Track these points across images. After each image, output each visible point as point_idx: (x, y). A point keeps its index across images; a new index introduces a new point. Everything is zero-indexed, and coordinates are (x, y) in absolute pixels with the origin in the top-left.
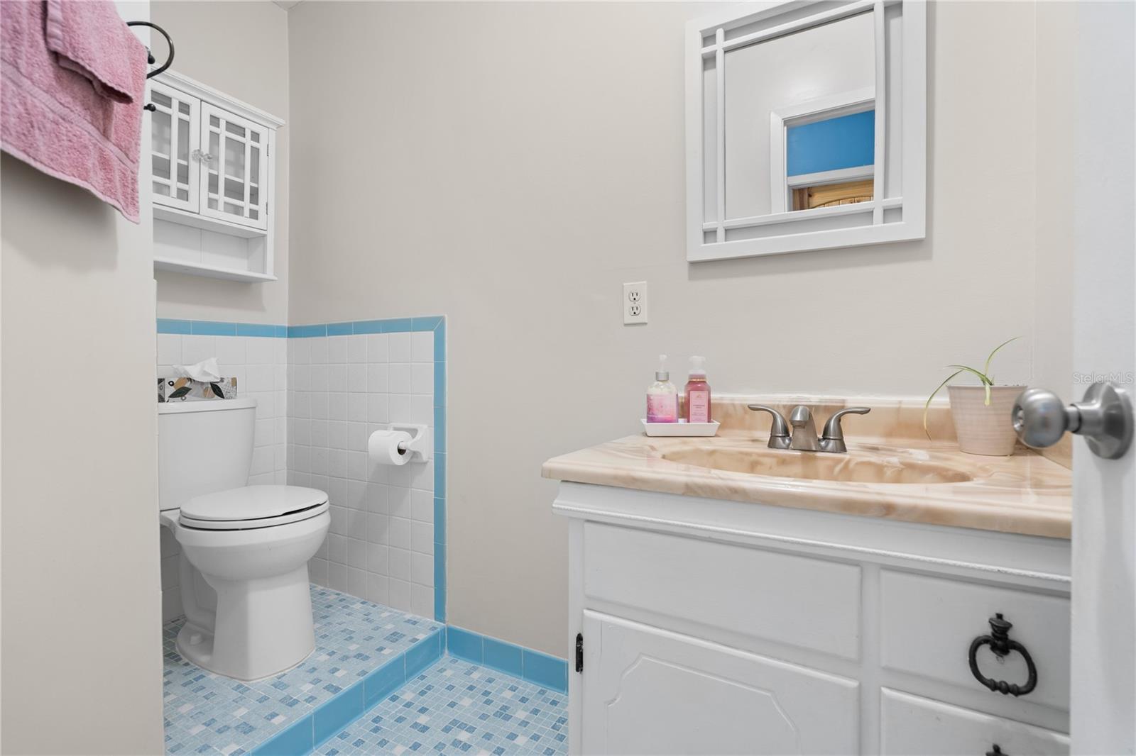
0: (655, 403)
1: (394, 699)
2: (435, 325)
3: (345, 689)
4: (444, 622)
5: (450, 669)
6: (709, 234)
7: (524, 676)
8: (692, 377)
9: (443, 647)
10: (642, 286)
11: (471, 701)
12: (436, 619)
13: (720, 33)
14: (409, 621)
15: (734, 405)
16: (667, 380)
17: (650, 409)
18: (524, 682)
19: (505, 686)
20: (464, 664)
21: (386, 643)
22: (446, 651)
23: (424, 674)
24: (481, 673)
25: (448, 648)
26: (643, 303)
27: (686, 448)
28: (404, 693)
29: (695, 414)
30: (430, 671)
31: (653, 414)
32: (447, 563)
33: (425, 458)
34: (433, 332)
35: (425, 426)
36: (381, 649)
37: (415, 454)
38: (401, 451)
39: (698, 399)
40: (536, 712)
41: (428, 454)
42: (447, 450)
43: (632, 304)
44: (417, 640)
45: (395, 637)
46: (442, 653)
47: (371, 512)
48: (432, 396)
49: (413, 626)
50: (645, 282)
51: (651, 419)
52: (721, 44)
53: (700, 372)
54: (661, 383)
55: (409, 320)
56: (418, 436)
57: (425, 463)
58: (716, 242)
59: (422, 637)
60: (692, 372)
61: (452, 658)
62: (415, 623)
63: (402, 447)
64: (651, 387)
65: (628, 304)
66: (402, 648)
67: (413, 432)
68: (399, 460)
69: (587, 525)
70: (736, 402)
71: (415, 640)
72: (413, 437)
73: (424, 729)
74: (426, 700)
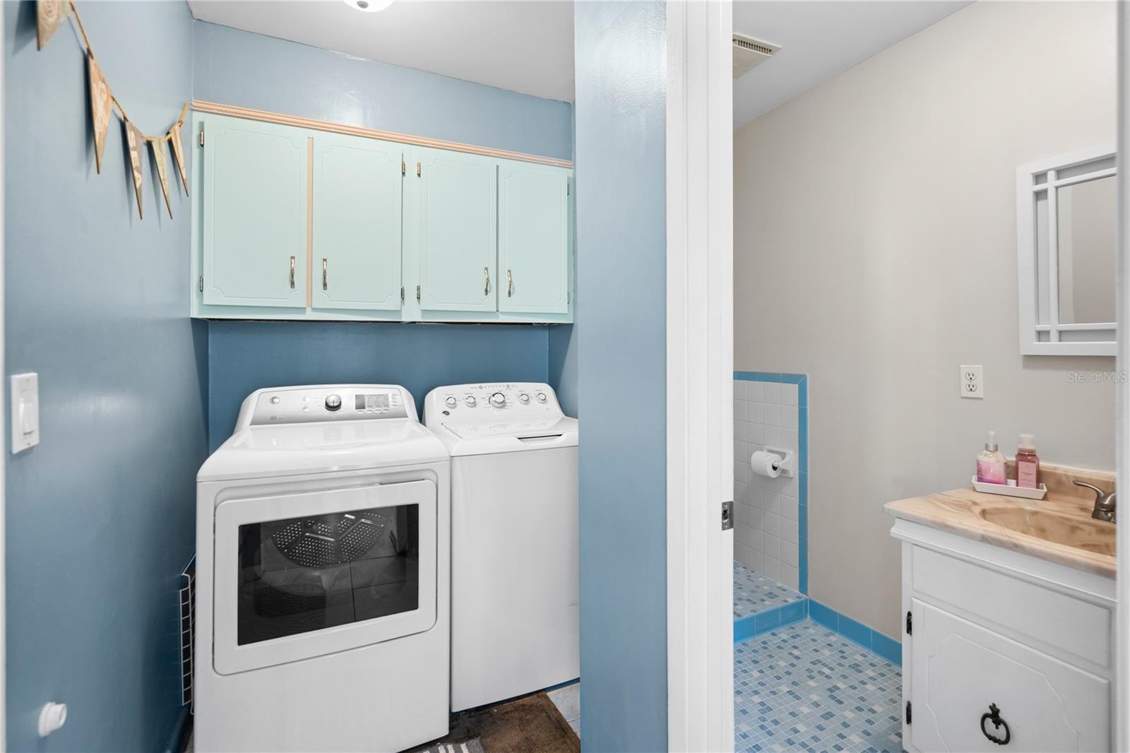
0: (984, 467)
1: (774, 634)
2: (800, 380)
3: (744, 617)
4: (807, 595)
5: (811, 630)
6: (1042, 335)
7: (873, 649)
8: (1021, 450)
9: (806, 613)
10: (978, 369)
11: (830, 653)
12: (800, 591)
13: (1051, 175)
14: (779, 588)
15: (1066, 476)
16: (996, 449)
17: (979, 471)
18: (873, 654)
19: (856, 652)
20: (822, 629)
21: (766, 598)
22: (809, 616)
23: (793, 626)
24: (836, 638)
25: (810, 615)
26: (979, 382)
27: (1009, 506)
28: (780, 633)
29: (1024, 480)
30: (799, 626)
31: (981, 475)
32: (809, 553)
33: (791, 474)
34: (797, 386)
35: (792, 452)
36: (763, 600)
37: (784, 471)
38: (775, 468)
39: (1026, 469)
40: (883, 675)
41: (794, 471)
42: (809, 471)
43: (969, 382)
44: (787, 601)
45: (771, 595)
46: (806, 617)
47: (749, 505)
48: (797, 431)
49: (783, 592)
50: (981, 366)
51: (980, 479)
52: (1051, 183)
53: (1030, 447)
54: (989, 453)
55: (778, 375)
56: (787, 459)
57: (792, 478)
58: (1049, 341)
59: (791, 601)
60: (1021, 446)
61: (813, 622)
62: (784, 590)
63: (776, 465)
64: (981, 455)
65: (965, 382)
66: (777, 604)
67: (783, 455)
68: (773, 474)
69: (914, 546)
70: (1070, 474)
71: (786, 601)
72: (783, 459)
73: (797, 658)
74: (797, 642)
